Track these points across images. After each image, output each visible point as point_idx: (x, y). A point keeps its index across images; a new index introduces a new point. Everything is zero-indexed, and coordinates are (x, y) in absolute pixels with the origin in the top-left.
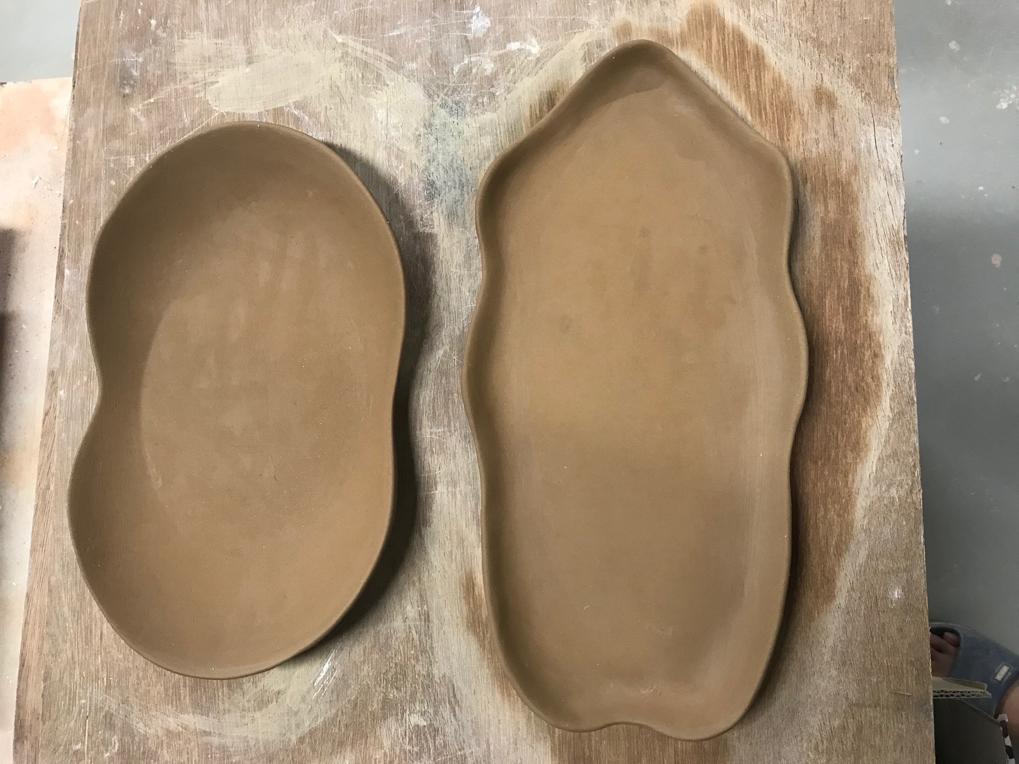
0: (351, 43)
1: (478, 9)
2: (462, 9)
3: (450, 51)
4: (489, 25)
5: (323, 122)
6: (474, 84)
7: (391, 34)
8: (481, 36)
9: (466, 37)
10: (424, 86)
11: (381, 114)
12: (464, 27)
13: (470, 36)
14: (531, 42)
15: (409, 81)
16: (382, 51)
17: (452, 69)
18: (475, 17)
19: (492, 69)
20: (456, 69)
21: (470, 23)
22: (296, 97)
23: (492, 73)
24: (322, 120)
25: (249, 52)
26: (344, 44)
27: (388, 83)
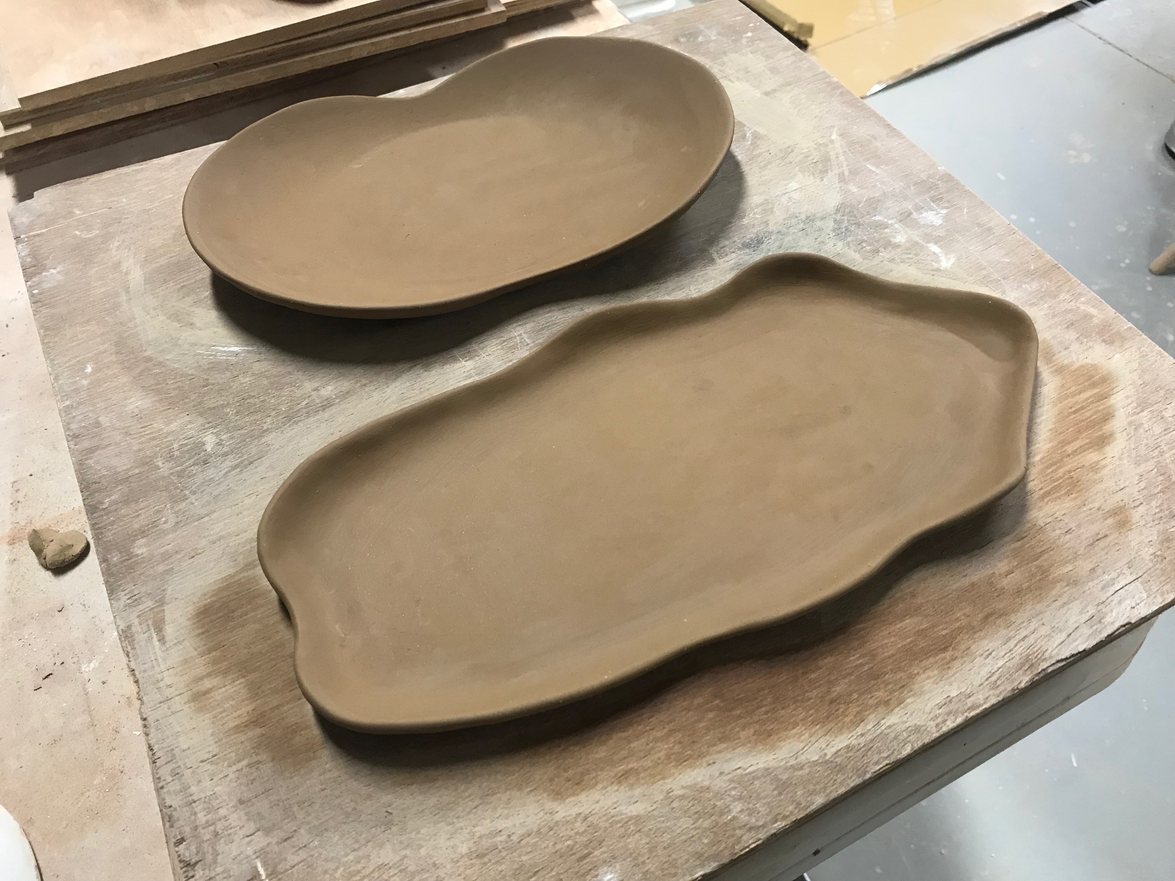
0: (838, 145)
1: (944, 212)
2: (933, 201)
3: (889, 208)
4: (937, 225)
5: (754, 153)
6: (875, 235)
7: (868, 166)
8: (922, 223)
9: (911, 214)
10: (842, 204)
11: (793, 185)
12: (919, 209)
13: (915, 215)
14: (950, 259)
15: (838, 192)
16: (848, 165)
17: (875, 216)
18: (934, 212)
19: (900, 242)
20: (877, 218)
21: (927, 211)
22: (761, 130)
23: (895, 243)
24: (756, 153)
25: (775, 91)
26: (832, 141)
27: (825, 180)
